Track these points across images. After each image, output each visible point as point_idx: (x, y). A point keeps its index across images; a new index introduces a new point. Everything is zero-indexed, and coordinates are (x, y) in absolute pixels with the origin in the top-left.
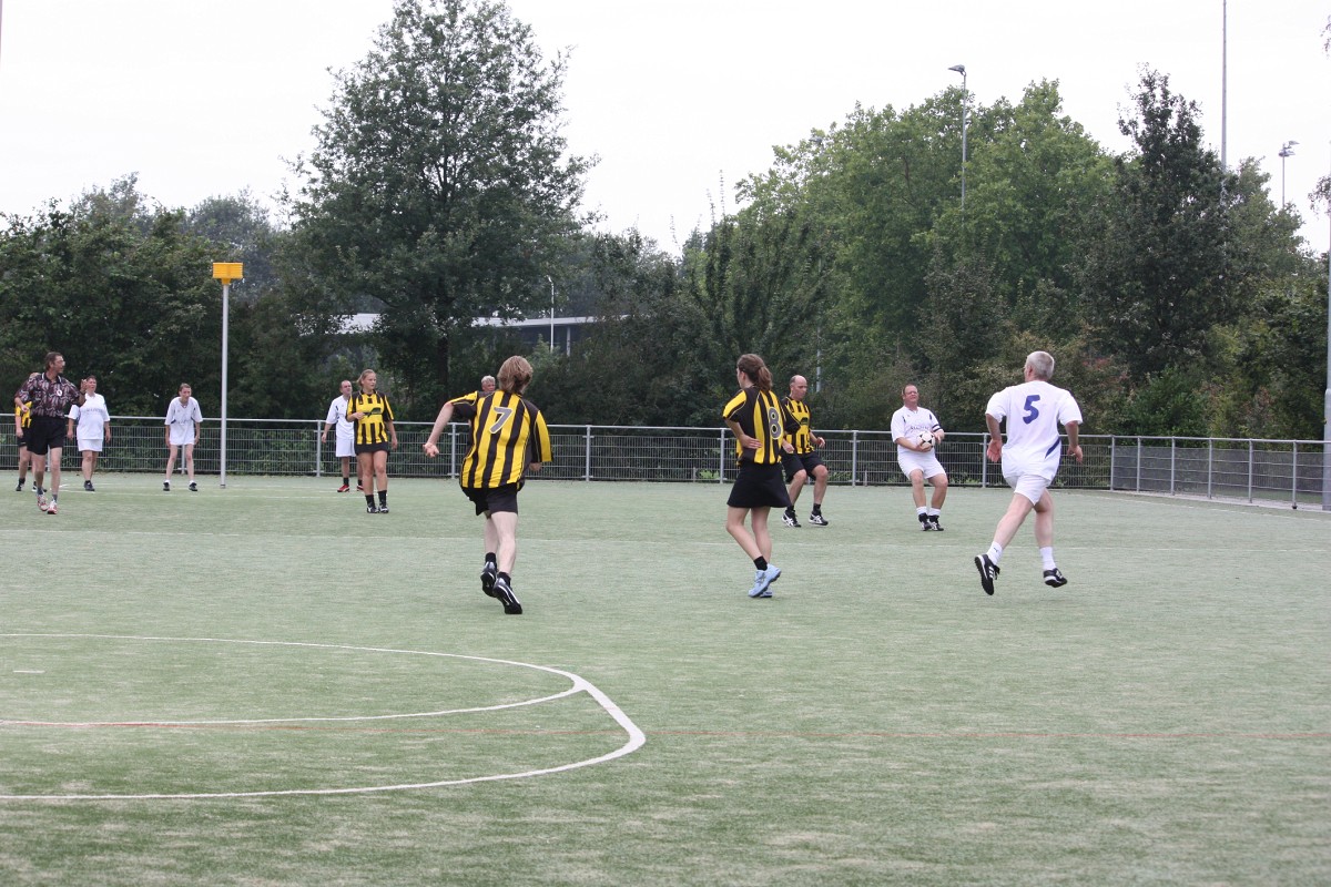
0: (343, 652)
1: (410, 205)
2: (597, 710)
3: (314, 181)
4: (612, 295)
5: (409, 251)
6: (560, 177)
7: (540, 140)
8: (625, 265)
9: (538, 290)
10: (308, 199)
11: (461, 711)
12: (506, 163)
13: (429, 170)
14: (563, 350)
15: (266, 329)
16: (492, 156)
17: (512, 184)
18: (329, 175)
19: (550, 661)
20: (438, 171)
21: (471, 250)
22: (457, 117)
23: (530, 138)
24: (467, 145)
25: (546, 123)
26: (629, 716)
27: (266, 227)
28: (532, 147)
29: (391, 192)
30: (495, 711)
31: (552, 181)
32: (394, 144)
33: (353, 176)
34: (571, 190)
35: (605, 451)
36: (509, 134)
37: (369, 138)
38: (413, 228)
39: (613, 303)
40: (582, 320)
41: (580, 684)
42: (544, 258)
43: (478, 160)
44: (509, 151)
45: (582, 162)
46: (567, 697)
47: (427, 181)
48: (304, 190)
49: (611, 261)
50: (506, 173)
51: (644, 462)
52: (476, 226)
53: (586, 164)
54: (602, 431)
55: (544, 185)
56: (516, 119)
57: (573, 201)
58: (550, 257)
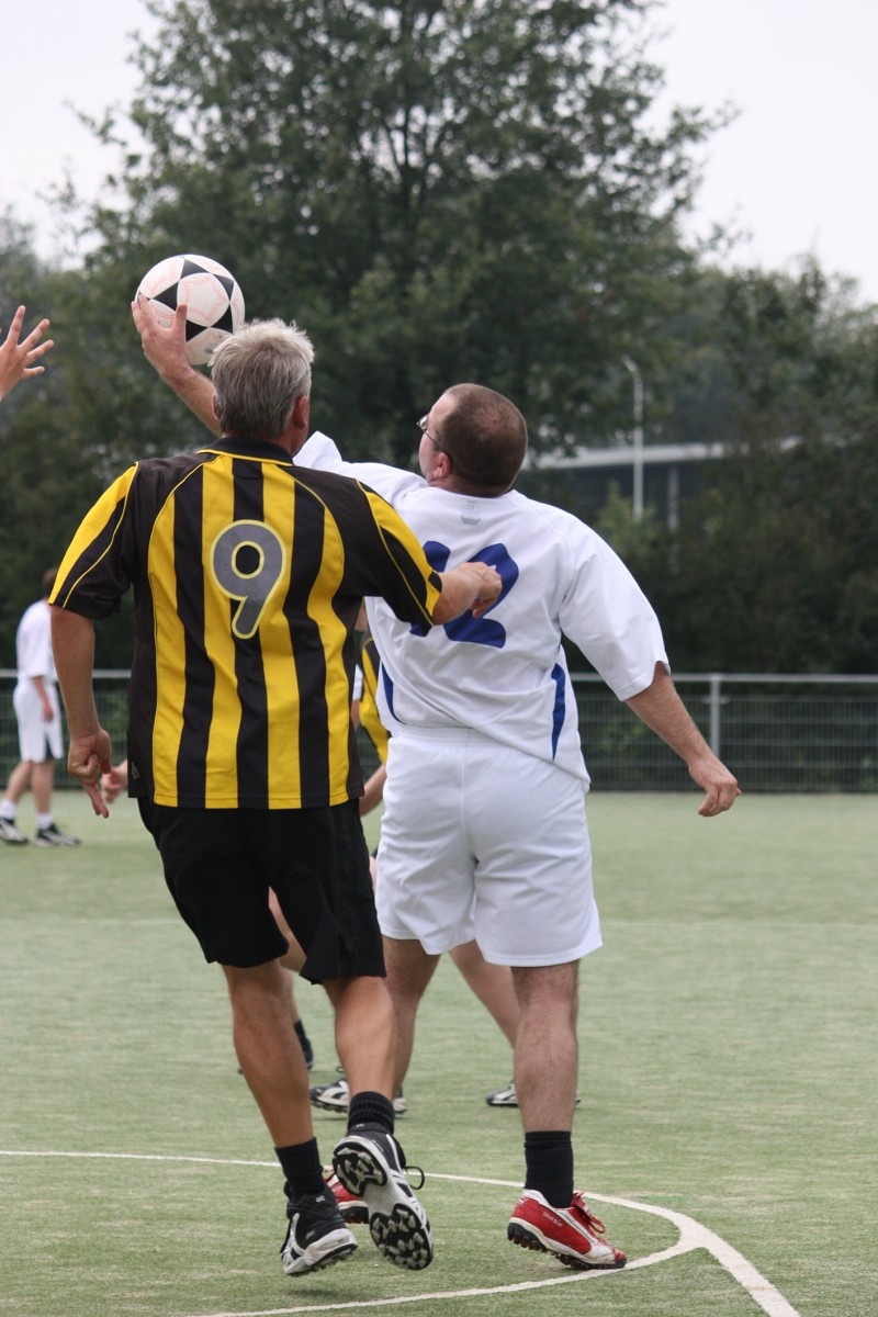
0: (193, 1171)
1: (334, 214)
2: (729, 1292)
3: (133, 160)
4: (764, 397)
5: (335, 312)
6: (650, 151)
7: (608, 72)
8: (789, 336)
9: (609, 390)
10: (120, 202)
11: (439, 1295)
12: (536, 121)
13: (374, 140)
14: (661, 516)
15: (32, 481)
16: (506, 106)
17: (550, 165)
18: (164, 150)
19: (630, 1186)
20: (391, 142)
21: (464, 309)
22: (430, 21)
23: (585, 67)
24: (453, 84)
25: (621, 31)
26: (796, 1306)
27: (28, 264)
28: (591, 87)
29: (292, 187)
30: (513, 1294)
31: (634, 158)
32: (299, 80)
33: (213, 153)
34: (673, 179)
35: (751, 731)
36: (539, 58)
37: (244, 68)
38: (341, 262)
39: (764, 417)
40: (697, 451)
41: (694, 1235)
42: (619, 325)
43: (475, 115)
44: (540, 93)
45: (701, 118)
46: (663, 1264)
47: (367, 164)
48: (111, 180)
49: (761, 327)
50: (536, 141)
51: (836, 753)
52: (476, 260)
53: (706, 124)
54: (744, 688)
55: (617, 168)
56: (557, 25)
57: (679, 203)
58: (632, 321)
